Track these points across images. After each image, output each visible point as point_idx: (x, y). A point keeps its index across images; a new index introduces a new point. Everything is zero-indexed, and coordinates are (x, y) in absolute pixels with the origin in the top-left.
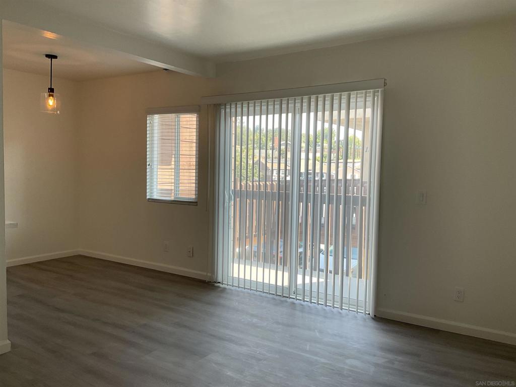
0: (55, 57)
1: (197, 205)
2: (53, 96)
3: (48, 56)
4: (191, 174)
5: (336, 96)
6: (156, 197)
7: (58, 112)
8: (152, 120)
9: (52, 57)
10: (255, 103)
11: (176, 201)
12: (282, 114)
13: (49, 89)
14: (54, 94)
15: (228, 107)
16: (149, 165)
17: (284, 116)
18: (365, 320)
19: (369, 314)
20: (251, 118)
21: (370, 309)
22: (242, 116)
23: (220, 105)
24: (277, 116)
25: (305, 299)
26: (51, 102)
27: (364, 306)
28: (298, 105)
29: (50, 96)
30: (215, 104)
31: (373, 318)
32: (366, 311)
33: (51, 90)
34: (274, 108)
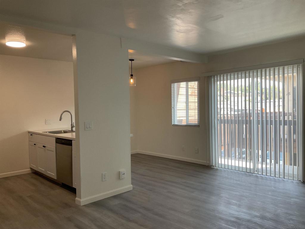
0: (133, 60)
1: (199, 127)
2: (132, 78)
3: (130, 60)
4: (195, 111)
5: (277, 69)
6: (176, 124)
7: (135, 85)
8: (174, 85)
9: (132, 60)
10: (231, 74)
11: (188, 125)
12: (246, 79)
13: (131, 75)
14: (133, 77)
15: (216, 77)
16: (173, 108)
17: (247, 79)
18: (298, 183)
19: (300, 181)
20: (229, 81)
21: (301, 178)
22: (224, 81)
23: (211, 76)
24: (243, 80)
25: (263, 174)
26: (132, 81)
27: (297, 177)
28: (255, 74)
29: (131, 78)
30: (208, 77)
31: (302, 182)
32: (298, 179)
33: (132, 75)
34: (242, 76)
